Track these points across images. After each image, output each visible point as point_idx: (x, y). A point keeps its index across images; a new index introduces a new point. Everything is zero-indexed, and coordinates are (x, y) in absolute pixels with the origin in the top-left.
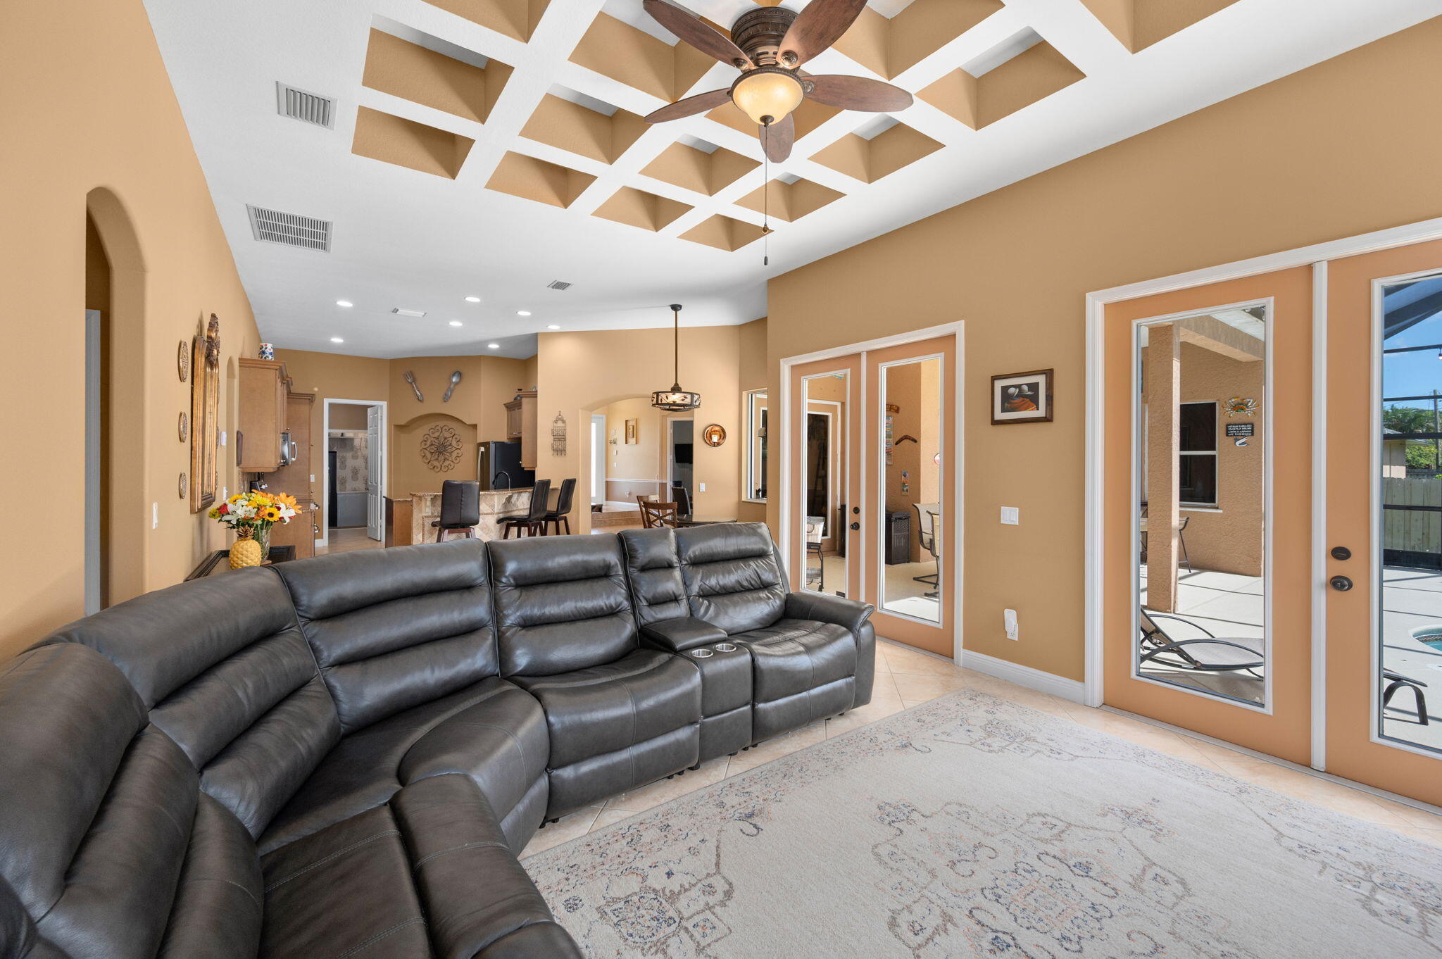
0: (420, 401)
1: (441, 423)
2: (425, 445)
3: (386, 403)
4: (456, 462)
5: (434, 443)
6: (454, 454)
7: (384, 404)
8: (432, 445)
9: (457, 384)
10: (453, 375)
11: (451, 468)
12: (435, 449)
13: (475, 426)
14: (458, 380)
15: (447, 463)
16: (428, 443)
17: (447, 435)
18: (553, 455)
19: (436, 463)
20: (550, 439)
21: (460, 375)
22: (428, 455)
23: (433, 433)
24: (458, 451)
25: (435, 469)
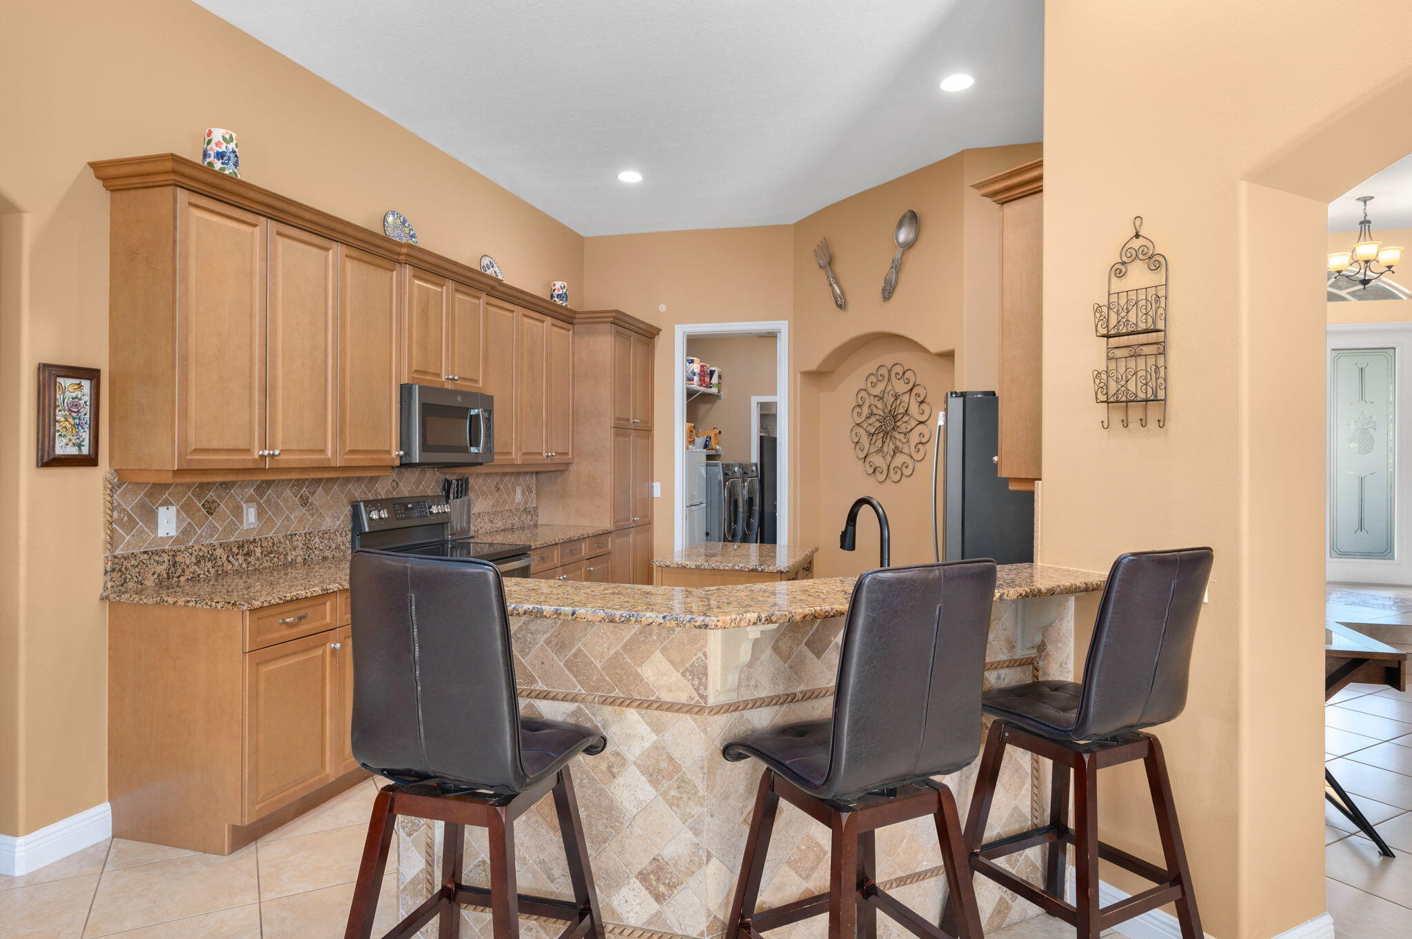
0: (840, 306)
1: (888, 359)
2: (860, 414)
3: (786, 322)
4: (918, 457)
5: (875, 411)
6: (914, 438)
7: (782, 327)
8: (872, 414)
9: (908, 246)
10: (900, 225)
11: (907, 472)
12: (877, 424)
13: (949, 356)
14: (911, 236)
15: (900, 460)
16: (865, 411)
17: (900, 387)
18: (1106, 426)
19: (878, 460)
20: (1094, 353)
21: (913, 218)
22: (865, 440)
23: (874, 385)
24: (921, 428)
25: (878, 473)
